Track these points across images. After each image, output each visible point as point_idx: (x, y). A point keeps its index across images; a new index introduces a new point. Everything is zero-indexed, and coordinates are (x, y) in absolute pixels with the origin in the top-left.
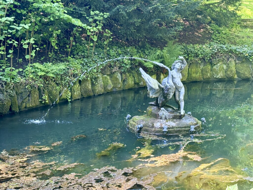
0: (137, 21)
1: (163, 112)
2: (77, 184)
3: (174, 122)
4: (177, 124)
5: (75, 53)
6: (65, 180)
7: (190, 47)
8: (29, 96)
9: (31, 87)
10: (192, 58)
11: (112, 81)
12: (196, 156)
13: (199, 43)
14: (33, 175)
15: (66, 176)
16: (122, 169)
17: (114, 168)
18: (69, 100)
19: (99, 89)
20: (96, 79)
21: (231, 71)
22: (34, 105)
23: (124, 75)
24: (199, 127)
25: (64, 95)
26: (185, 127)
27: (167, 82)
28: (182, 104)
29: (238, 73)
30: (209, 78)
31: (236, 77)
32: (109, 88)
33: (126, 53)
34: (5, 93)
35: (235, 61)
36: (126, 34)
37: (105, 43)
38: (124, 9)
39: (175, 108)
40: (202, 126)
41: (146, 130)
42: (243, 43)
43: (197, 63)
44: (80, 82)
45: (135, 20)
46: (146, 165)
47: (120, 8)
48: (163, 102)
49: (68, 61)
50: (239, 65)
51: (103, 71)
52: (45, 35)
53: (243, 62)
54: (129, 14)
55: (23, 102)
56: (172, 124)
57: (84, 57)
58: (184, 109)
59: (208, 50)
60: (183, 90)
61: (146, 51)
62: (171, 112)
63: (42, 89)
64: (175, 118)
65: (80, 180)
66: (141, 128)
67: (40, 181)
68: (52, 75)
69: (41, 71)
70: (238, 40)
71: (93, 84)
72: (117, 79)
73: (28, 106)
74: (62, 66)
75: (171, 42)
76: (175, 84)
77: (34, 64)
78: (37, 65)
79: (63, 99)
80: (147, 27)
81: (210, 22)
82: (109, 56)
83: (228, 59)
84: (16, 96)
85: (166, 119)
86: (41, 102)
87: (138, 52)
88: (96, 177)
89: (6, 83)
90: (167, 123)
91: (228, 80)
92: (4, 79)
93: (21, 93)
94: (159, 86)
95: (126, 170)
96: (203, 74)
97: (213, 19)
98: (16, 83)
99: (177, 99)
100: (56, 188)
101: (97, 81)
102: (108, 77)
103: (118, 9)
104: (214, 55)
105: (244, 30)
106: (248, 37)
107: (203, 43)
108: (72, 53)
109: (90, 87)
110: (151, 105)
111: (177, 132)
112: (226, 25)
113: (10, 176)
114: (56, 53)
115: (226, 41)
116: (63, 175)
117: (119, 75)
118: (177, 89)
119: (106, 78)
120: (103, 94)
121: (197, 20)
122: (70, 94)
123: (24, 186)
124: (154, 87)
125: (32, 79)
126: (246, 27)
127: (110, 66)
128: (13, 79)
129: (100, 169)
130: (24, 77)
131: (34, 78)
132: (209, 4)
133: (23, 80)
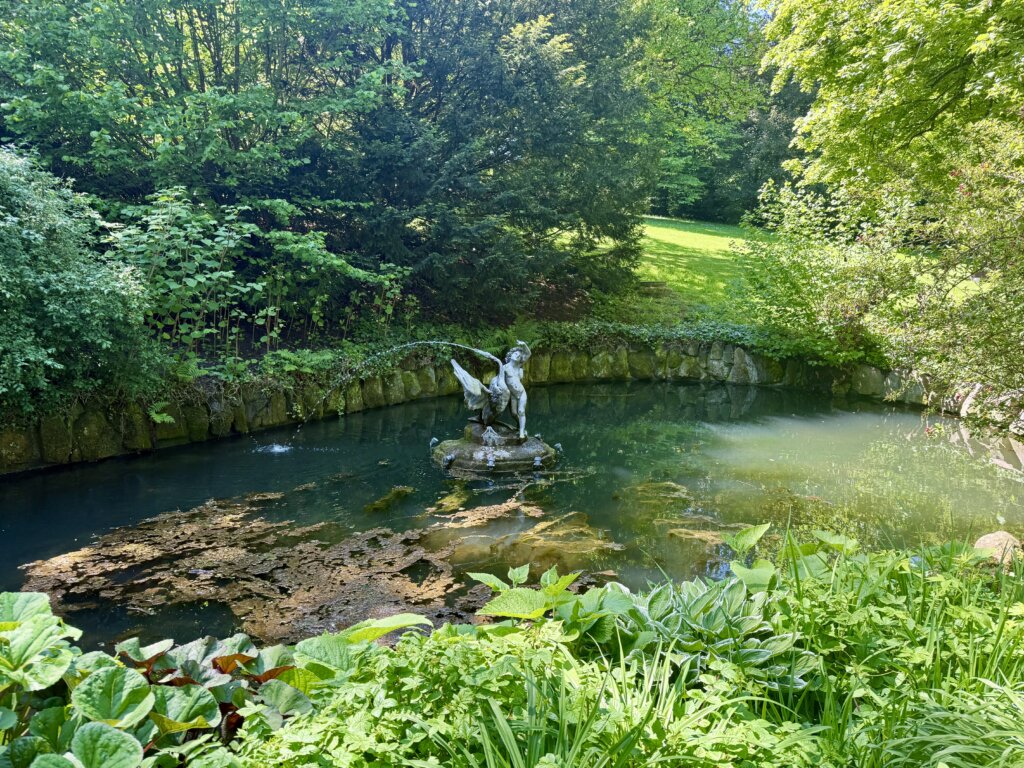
0: (463, 280)
1: (490, 434)
2: (316, 560)
3: (508, 451)
4: (513, 455)
5: (357, 333)
6: (296, 554)
7: (554, 326)
8: (267, 406)
9: (272, 390)
10: (557, 345)
11: (420, 381)
12: (534, 508)
13: (569, 319)
14: (243, 544)
15: (301, 546)
16: (403, 533)
17: (388, 531)
18: (341, 414)
19: (396, 393)
20: (391, 377)
21: (621, 366)
22: (276, 421)
23: (439, 371)
24: (549, 459)
25: (332, 405)
26: (525, 460)
27: (498, 383)
28: (523, 420)
29: (631, 369)
30: (584, 377)
31: (629, 375)
32: (414, 393)
33: (444, 335)
34: (223, 401)
35: (627, 350)
36: (446, 302)
37: (408, 317)
38: (440, 260)
39: (511, 427)
40: (556, 457)
41: (460, 465)
42: (641, 321)
43: (565, 353)
44: (362, 382)
45: (461, 279)
46: (446, 524)
47: (434, 258)
48: (489, 418)
49: (342, 348)
50: (634, 357)
51: (403, 365)
52: (302, 302)
53: (640, 352)
54: (449, 268)
55: (256, 416)
56: (504, 454)
57: (370, 341)
58: (526, 428)
59: (583, 331)
60: (524, 398)
61: (479, 332)
62: (504, 434)
63: (291, 394)
64: (508, 444)
65: (323, 554)
66: (451, 462)
67: (252, 555)
68: (309, 370)
69: (291, 363)
70: (633, 316)
71: (385, 386)
72: (428, 378)
73: (265, 422)
74: (328, 355)
75: (520, 317)
76: (509, 386)
77: (279, 352)
78: (285, 353)
79: (331, 411)
80: (480, 291)
81: (590, 286)
82: (414, 338)
83: (616, 347)
84: (243, 406)
85: (494, 445)
86: (290, 416)
87: (464, 333)
88: (354, 548)
89: (225, 384)
90: (496, 453)
91: (615, 381)
92: (223, 377)
93: (254, 401)
94: (483, 390)
95: (410, 534)
96: (574, 371)
97: (594, 280)
98: (243, 384)
99: (515, 411)
100: (277, 568)
101: (391, 381)
102: (413, 375)
103: (431, 260)
104: (593, 340)
105: (645, 300)
106: (651, 311)
107: (576, 320)
108: (350, 334)
109: (380, 390)
110: (472, 421)
111: (510, 467)
112: (616, 293)
113: (203, 545)
114: (322, 333)
115: (614, 316)
116: (296, 544)
117: (432, 371)
118: (514, 394)
119: (409, 376)
120: (403, 403)
121: (568, 281)
122: (343, 403)
123: (221, 564)
124: (472, 391)
125: (274, 377)
126: (647, 295)
127: (417, 356)
128: (239, 376)
129: (363, 532)
130: (260, 373)
131: (278, 375)
132: (589, 257)
133: (256, 379)
